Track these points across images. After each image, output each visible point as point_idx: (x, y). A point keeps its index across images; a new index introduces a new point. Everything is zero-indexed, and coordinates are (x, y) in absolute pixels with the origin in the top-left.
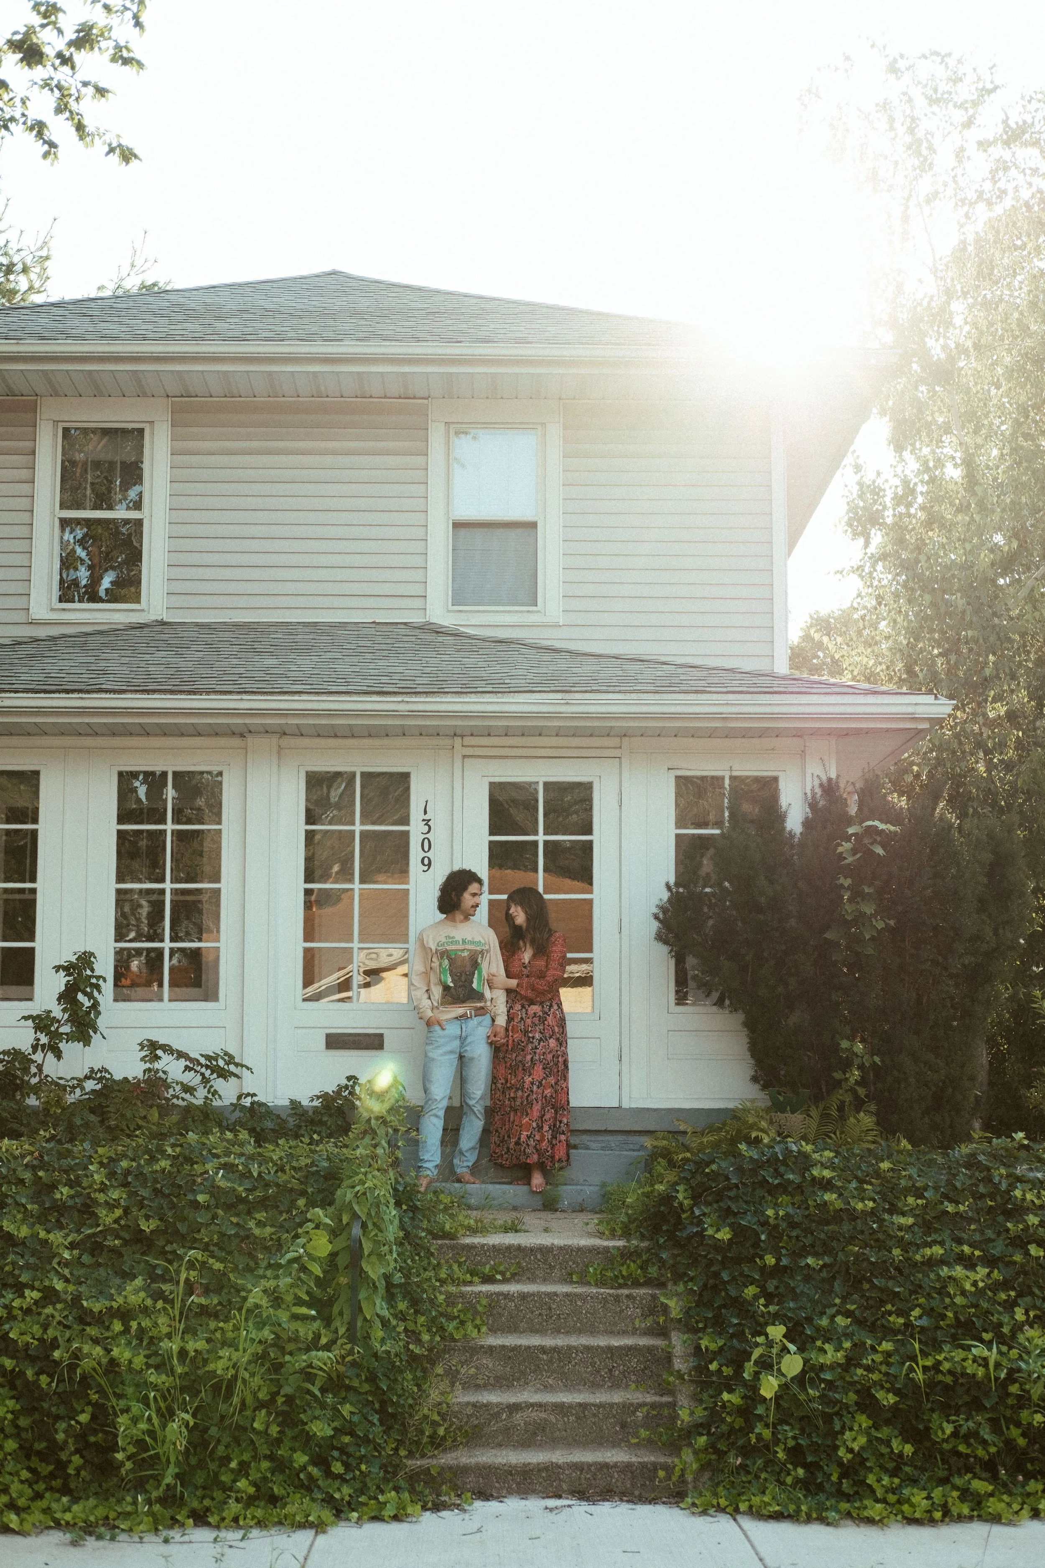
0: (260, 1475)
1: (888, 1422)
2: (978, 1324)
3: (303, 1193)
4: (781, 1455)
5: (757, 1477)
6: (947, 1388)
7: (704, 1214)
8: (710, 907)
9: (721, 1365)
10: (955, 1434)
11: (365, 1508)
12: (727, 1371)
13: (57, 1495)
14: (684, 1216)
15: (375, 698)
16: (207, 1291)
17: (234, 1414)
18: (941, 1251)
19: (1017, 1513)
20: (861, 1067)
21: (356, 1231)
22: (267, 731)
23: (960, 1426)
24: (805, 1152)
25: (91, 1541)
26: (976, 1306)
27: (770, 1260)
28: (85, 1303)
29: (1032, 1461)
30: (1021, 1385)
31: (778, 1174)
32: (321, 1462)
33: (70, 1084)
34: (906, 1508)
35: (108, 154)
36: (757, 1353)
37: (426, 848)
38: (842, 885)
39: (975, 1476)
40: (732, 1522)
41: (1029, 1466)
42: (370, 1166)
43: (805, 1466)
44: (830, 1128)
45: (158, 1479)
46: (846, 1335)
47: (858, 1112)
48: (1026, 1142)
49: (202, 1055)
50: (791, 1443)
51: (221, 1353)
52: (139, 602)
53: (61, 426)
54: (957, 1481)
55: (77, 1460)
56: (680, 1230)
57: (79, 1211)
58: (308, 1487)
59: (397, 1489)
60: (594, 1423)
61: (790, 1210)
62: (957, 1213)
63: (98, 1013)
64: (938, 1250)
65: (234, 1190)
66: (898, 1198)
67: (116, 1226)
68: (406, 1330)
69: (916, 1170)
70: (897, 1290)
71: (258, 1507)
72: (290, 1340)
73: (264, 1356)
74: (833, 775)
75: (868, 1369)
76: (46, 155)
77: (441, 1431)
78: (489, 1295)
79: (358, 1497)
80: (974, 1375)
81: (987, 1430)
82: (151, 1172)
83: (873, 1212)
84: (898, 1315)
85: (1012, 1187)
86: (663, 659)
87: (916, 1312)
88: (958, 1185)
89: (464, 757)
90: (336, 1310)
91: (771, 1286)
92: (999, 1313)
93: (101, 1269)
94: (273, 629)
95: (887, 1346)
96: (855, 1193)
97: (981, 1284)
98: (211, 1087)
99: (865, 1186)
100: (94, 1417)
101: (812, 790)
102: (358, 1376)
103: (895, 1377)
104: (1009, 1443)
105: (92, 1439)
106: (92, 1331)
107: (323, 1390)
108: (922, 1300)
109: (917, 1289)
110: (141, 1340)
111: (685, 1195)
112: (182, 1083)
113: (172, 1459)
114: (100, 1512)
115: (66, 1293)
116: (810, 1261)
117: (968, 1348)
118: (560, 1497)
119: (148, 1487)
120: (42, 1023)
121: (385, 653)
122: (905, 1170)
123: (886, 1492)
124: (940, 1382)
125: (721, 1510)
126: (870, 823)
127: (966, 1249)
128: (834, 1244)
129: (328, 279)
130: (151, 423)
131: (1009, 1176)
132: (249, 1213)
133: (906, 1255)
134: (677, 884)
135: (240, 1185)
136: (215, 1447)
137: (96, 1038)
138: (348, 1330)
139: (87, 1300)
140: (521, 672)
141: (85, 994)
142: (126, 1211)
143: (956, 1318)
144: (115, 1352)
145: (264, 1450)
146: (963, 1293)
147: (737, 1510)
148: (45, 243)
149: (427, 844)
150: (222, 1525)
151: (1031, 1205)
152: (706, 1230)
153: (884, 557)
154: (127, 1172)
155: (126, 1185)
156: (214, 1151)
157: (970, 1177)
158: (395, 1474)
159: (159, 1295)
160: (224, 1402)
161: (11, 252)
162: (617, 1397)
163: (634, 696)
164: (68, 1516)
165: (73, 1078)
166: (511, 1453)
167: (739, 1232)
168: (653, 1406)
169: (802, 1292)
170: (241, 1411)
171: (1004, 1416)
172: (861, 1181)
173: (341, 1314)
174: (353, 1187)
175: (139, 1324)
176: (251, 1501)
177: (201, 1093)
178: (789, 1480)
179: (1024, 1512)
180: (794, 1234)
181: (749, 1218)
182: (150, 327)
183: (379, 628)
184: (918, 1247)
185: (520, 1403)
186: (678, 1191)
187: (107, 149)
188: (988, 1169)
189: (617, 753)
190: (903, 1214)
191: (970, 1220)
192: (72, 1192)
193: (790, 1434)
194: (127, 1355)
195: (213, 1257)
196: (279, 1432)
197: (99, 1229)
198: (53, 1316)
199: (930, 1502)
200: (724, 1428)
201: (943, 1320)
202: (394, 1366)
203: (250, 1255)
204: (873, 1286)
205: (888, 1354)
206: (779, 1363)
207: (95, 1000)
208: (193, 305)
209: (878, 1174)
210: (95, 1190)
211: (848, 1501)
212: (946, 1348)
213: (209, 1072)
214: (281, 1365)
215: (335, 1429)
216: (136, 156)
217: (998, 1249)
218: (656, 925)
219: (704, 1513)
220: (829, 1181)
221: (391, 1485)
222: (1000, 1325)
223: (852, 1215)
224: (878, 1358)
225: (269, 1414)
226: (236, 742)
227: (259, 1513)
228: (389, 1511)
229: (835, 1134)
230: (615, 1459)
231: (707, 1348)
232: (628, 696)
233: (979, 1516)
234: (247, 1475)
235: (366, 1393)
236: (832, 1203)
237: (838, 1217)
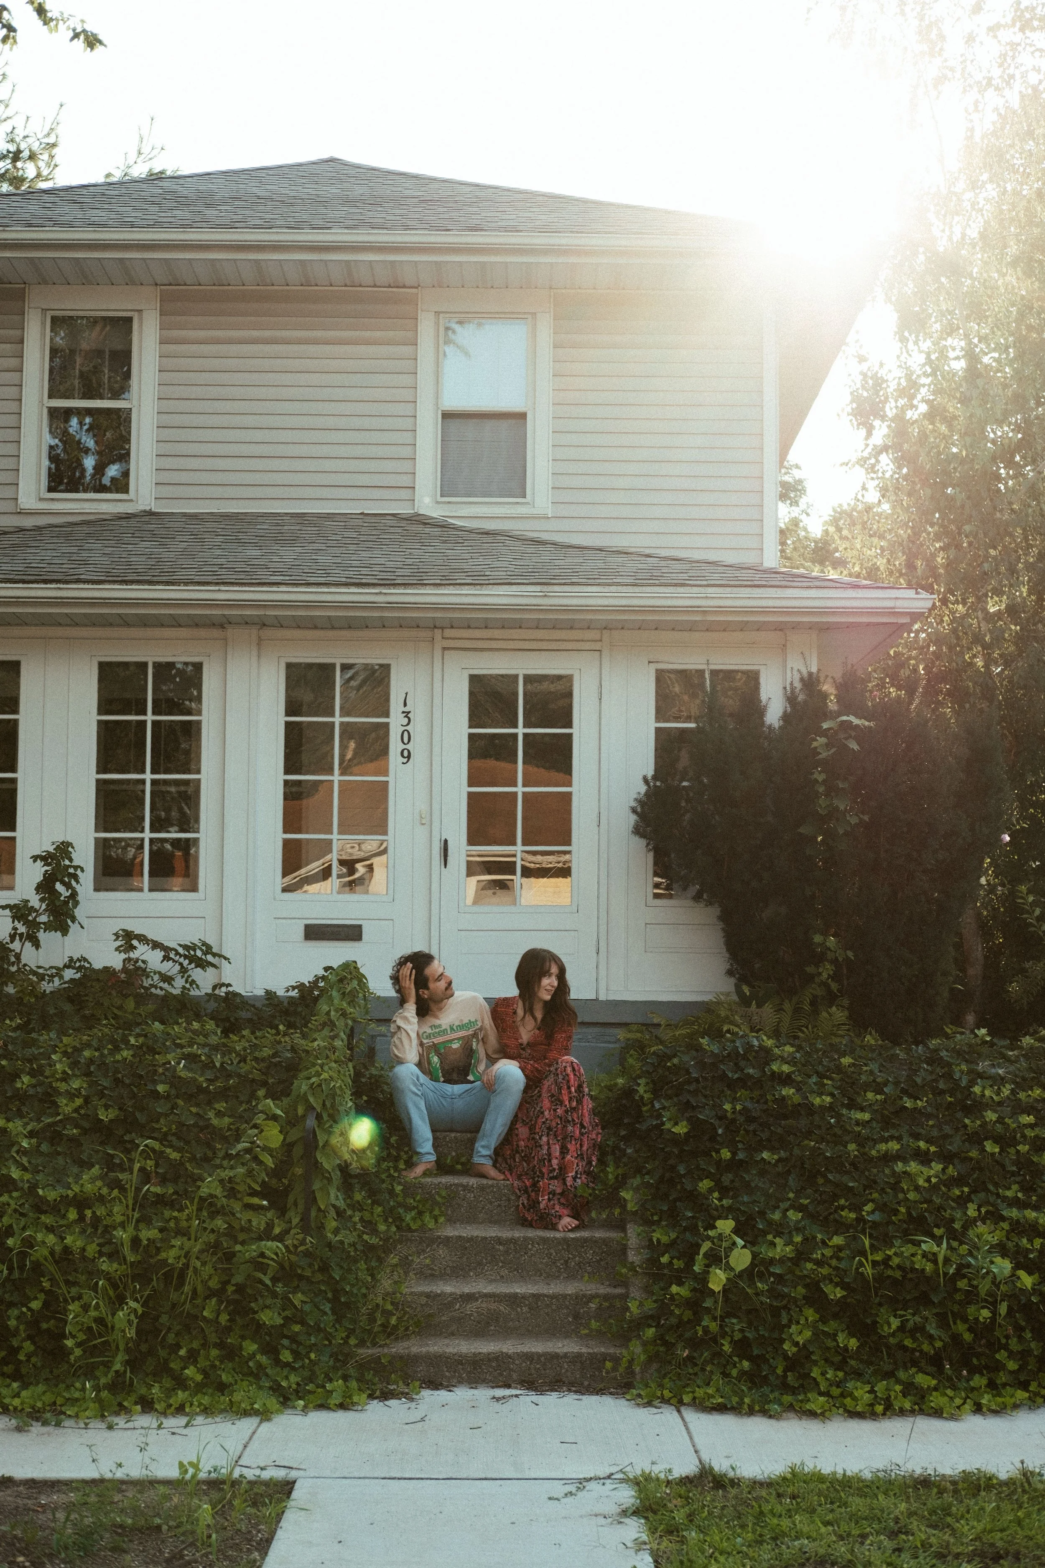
0: (208, 1363)
1: (835, 1316)
2: (930, 1219)
3: (264, 1084)
4: (727, 1348)
5: (703, 1370)
6: (895, 1282)
7: (664, 1108)
8: (688, 801)
9: (672, 1258)
10: (902, 1328)
11: (311, 1397)
12: (678, 1264)
13: (8, 1381)
14: (644, 1109)
15: (353, 590)
16: (164, 1180)
17: (184, 1303)
18: (897, 1147)
19: (958, 1407)
20: (835, 962)
21: (311, 1122)
22: (247, 622)
23: (907, 1320)
24: (766, 1047)
25: (37, 1428)
26: (929, 1201)
27: (726, 1154)
28: (40, 1192)
29: (978, 1356)
30: (970, 1280)
31: (738, 1068)
32: (271, 1350)
33: (49, 972)
34: (848, 1401)
35: (72, 39)
36: (706, 1246)
37: (406, 740)
38: (816, 781)
39: (921, 1370)
40: (675, 1413)
41: (975, 1361)
42: (327, 1057)
43: (750, 1359)
44: (803, 1022)
45: (107, 1365)
46: (798, 1230)
47: (831, 1007)
48: (988, 1039)
49: (180, 945)
50: (737, 1336)
51: (173, 1242)
52: (126, 491)
53: (49, 314)
54: (902, 1375)
55: (28, 1346)
56: (639, 1122)
57: (40, 1100)
58: (256, 1375)
59: (345, 1378)
60: (547, 1314)
61: (749, 1104)
62: (915, 1109)
63: (76, 903)
64: (894, 1146)
65: (196, 1080)
66: (858, 1094)
67: (74, 1115)
68: (362, 1219)
69: (877, 1066)
70: (851, 1184)
71: (205, 1394)
72: (242, 1229)
73: (217, 1245)
74: (814, 669)
75: (819, 1263)
76: (5, 39)
77: (393, 1321)
78: (448, 1187)
79: (306, 1384)
80: (923, 1270)
81: (934, 1325)
82: (114, 1062)
83: (831, 1108)
84: (850, 1210)
85: (972, 1083)
86: (647, 551)
87: (869, 1207)
88: (919, 1080)
89: (444, 649)
90: (291, 1199)
91: (727, 1179)
92: (952, 1208)
93: (60, 1158)
94: (260, 520)
95: (838, 1240)
96: (815, 1088)
97: (934, 1180)
98: (189, 976)
99: (825, 1081)
100: (46, 1305)
101: (791, 684)
102: (311, 1265)
103: (845, 1271)
104: (956, 1338)
105: (44, 1326)
106: (47, 1219)
107: (274, 1280)
108: (875, 1195)
109: (871, 1184)
110: (96, 1229)
111: (647, 1088)
112: (160, 973)
113: (122, 1347)
114: (48, 1398)
115: (22, 1181)
116: (765, 1155)
117: (918, 1244)
118: (509, 1387)
119: (98, 1373)
120: (20, 912)
121: (370, 544)
122: (866, 1065)
123: (831, 1385)
124: (889, 1277)
125: (666, 1401)
126: (845, 718)
127: (922, 1144)
128: (791, 1138)
129: (325, 166)
130: (140, 311)
131: (970, 1072)
132: (209, 1103)
133: (862, 1150)
134: (655, 777)
135: (201, 1075)
136: (166, 1334)
137: (74, 928)
138: (301, 1220)
139: (43, 1189)
140: (505, 564)
141: (63, 883)
142: (87, 1100)
143: (909, 1213)
144: (69, 1240)
145: (213, 1338)
146: (917, 1188)
147: (681, 1402)
148: (52, 129)
149: (406, 737)
150: (168, 1411)
151: (990, 1101)
152: (663, 1124)
153: (885, 449)
154: (91, 1061)
155: (88, 1074)
156: (178, 1041)
157: (932, 1073)
158: (345, 1363)
159: (117, 1184)
160: (176, 1290)
161: (18, 139)
162: (571, 1288)
163: (613, 589)
164: (16, 1402)
165: (51, 967)
166: (463, 1343)
167: (695, 1123)
168: (606, 1297)
169: (756, 1186)
170: (193, 1299)
171: (952, 1312)
172: (821, 1076)
173: (296, 1204)
174: (309, 1078)
175: (94, 1213)
176: (200, 1388)
177: (179, 982)
178: (734, 1373)
179: (967, 1406)
180: (751, 1128)
181: (707, 1112)
182: (139, 214)
183: (368, 519)
184: (875, 1142)
185: (474, 1294)
186: (639, 1085)
187: (71, 34)
188: (949, 1065)
189: (597, 646)
190: (862, 1109)
191: (929, 1116)
192: (34, 1081)
193: (737, 1327)
194: (79, 1243)
195: (171, 1146)
196: (229, 1320)
197: (59, 1118)
198: (9, 1205)
199: (873, 1396)
200: (673, 1321)
201: (895, 1215)
202: (349, 1256)
203: (208, 1145)
204: (828, 1181)
205: (840, 1248)
206: (727, 1257)
207: (73, 889)
208: (186, 192)
209: (839, 1069)
210: (58, 1080)
211: (794, 1394)
212: (897, 1242)
213: (187, 962)
214: (234, 1254)
215: (286, 1318)
216: (100, 42)
217: (953, 1147)
218: (633, 818)
219: (649, 1404)
220: (789, 1076)
221: (340, 1373)
222: (953, 1220)
223: (810, 1109)
224: (828, 1252)
225: (220, 1302)
226: (216, 633)
227: (206, 1400)
228: (336, 1399)
229: (807, 1028)
230: (565, 1350)
231: (658, 1240)
232: (607, 589)
233: (921, 1410)
234: (195, 1362)
235: (319, 1282)
236: (791, 1098)
237: (797, 1111)
